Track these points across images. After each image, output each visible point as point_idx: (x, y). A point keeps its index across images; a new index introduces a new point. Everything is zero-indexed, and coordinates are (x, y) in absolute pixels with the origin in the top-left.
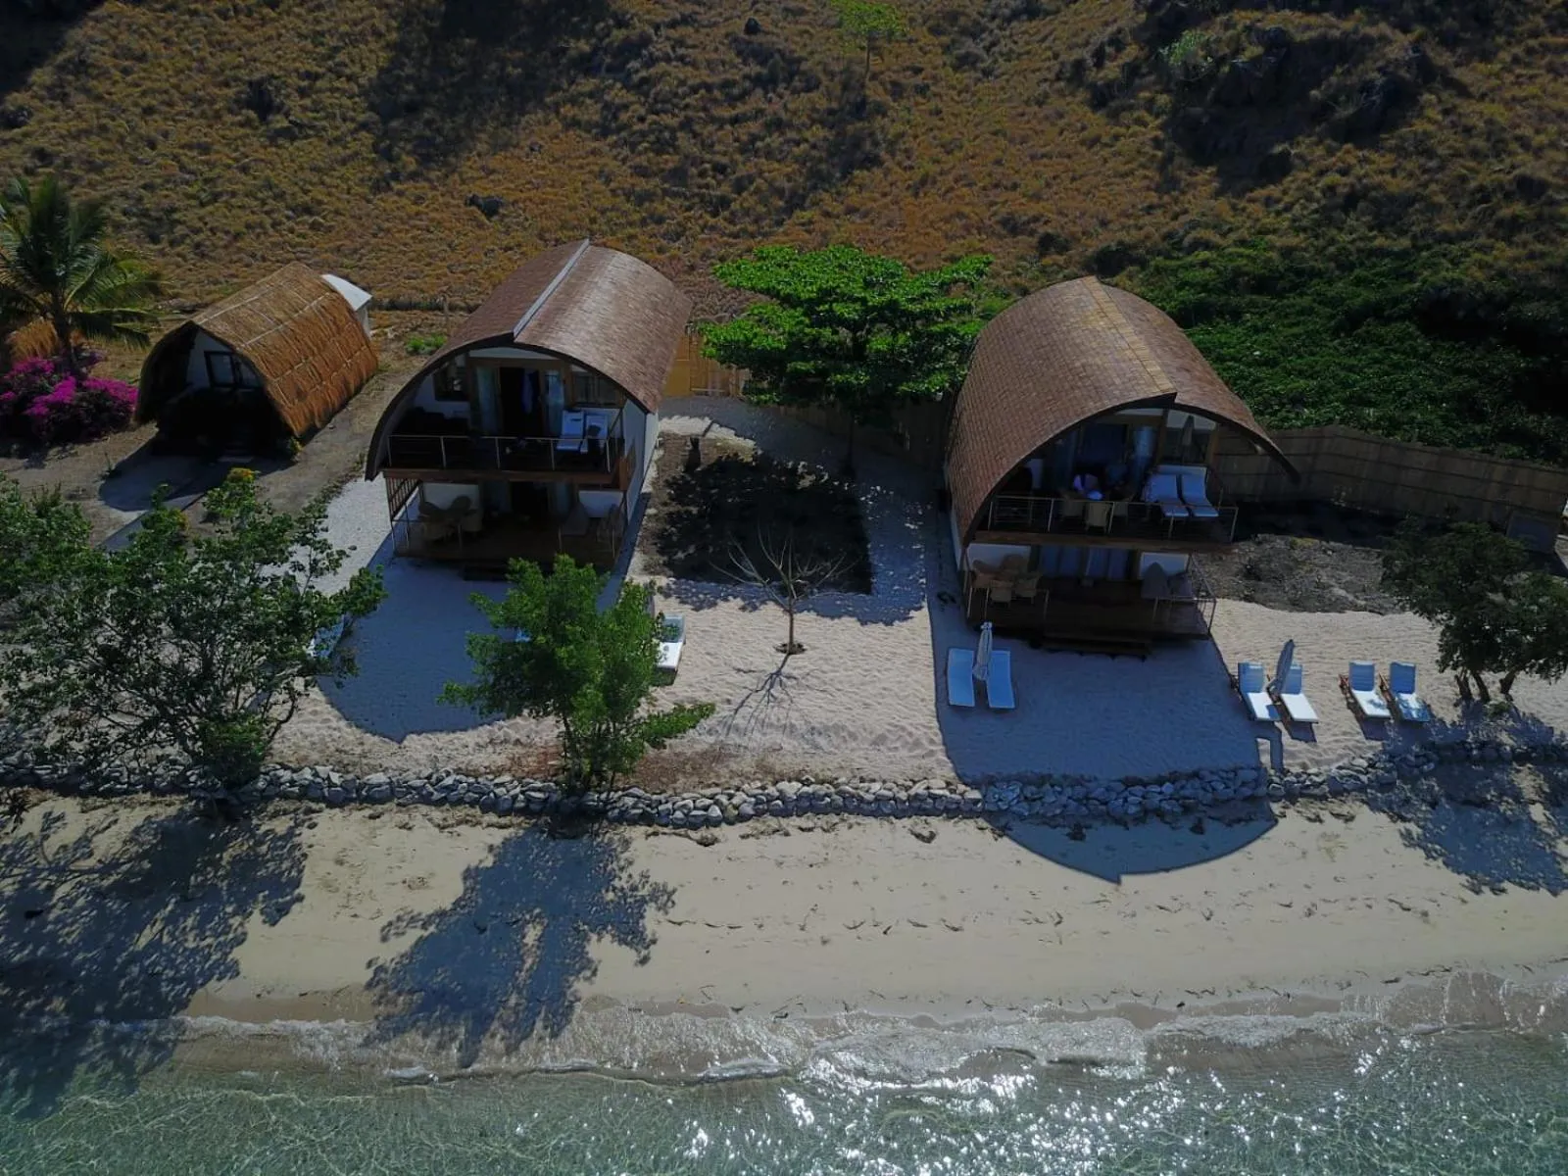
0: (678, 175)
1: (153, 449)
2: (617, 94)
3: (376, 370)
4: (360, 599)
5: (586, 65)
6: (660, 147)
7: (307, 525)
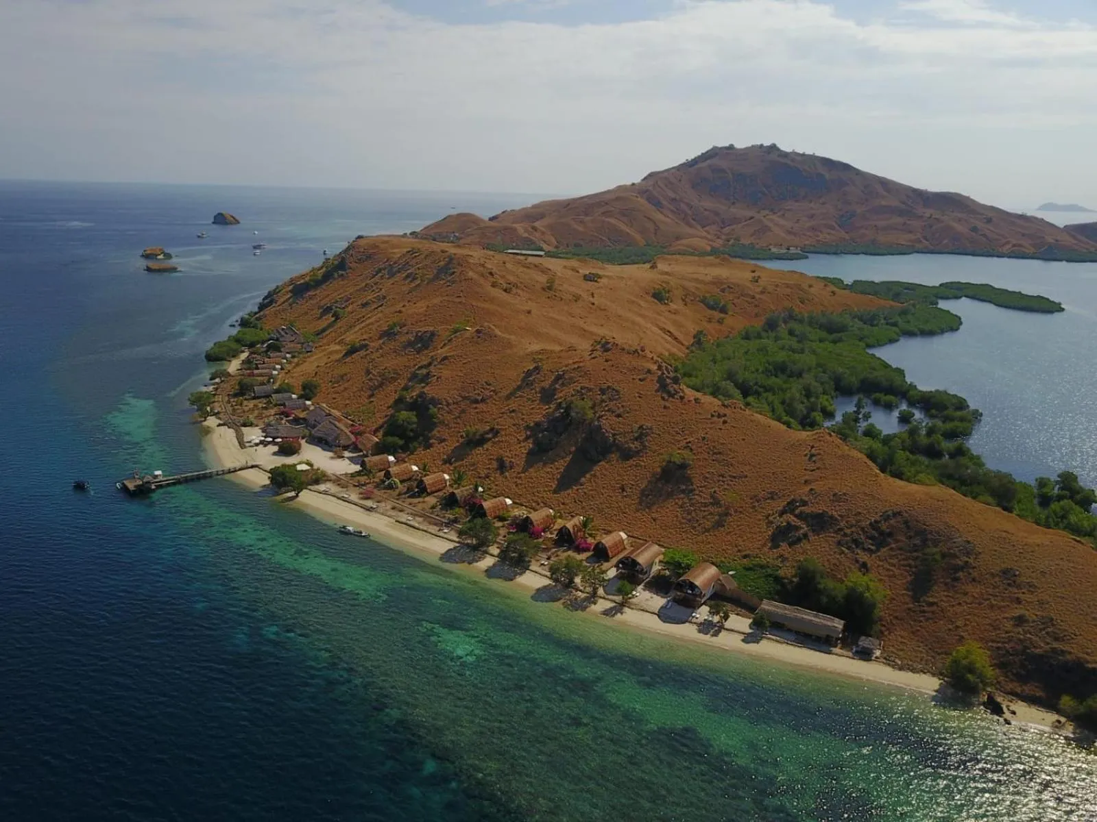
0: (690, 521)
1: (592, 556)
2: (686, 500)
3: (625, 549)
4: (609, 580)
5: (683, 491)
6: (689, 514)
7: (604, 572)
